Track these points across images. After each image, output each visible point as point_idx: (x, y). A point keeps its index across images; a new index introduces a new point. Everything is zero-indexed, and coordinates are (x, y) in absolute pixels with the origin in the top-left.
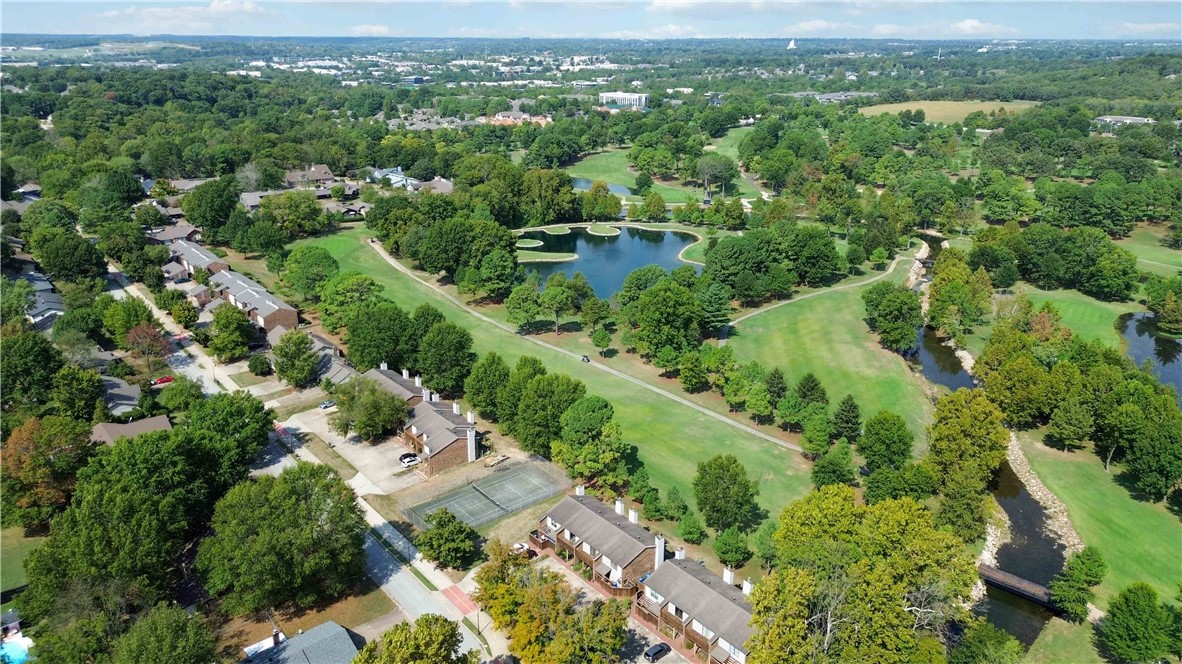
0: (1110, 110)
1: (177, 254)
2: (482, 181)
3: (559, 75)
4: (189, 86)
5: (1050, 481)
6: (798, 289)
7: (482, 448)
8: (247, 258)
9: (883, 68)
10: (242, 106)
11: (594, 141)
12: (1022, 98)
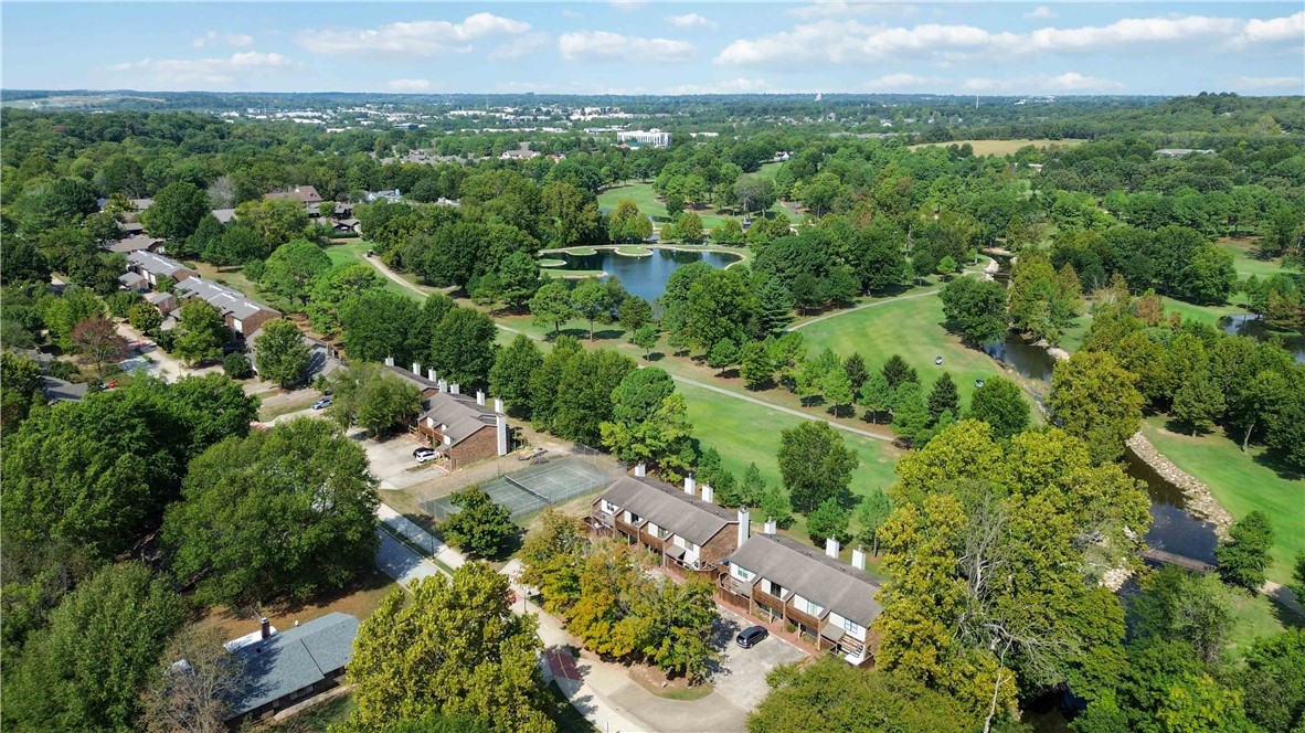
0: (1168, 143)
1: (136, 264)
2: (493, 196)
3: (569, 124)
4: (151, 124)
5: (1183, 463)
6: (860, 299)
7: (513, 442)
8: (220, 272)
9: (919, 116)
10: (213, 146)
11: (616, 173)
12: (1072, 137)
